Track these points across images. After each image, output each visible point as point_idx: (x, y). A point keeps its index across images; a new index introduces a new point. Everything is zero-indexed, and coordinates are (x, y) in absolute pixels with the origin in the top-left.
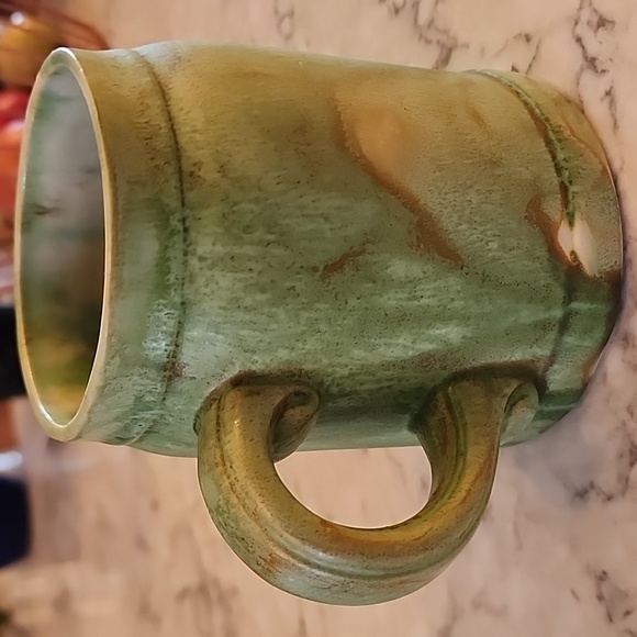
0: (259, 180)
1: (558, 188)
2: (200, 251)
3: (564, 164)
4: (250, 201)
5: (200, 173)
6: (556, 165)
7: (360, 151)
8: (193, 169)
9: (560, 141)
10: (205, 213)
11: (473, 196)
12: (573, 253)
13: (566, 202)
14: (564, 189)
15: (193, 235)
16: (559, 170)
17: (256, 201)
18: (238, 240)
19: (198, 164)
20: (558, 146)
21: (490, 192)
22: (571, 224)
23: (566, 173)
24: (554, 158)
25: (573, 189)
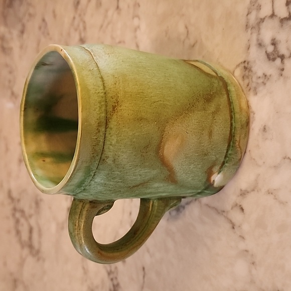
0: (124, 165)
1: (221, 163)
2: (96, 180)
3: (229, 156)
4: (119, 171)
5: (107, 160)
6: (226, 155)
7: (163, 153)
8: (105, 158)
9: (233, 147)
10: (103, 172)
11: (192, 166)
12: (214, 181)
13: (221, 167)
14: (223, 163)
15: (96, 176)
16: (226, 157)
17: (121, 171)
18: (110, 180)
19: (107, 157)
20: (231, 148)
21: (198, 165)
22: (219, 173)
23: (227, 159)
24: (227, 152)
25: (226, 164)
